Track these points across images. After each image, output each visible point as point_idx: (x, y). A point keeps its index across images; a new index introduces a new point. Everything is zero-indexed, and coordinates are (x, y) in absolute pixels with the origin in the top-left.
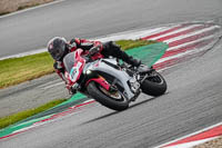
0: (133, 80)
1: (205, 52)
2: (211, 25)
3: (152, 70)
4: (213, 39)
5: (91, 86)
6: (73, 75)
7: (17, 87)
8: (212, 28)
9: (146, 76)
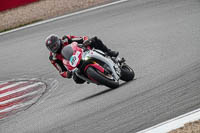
1: (30, 106)
2: (35, 81)
4: (36, 95)
6: (74, 62)
8: (36, 84)
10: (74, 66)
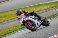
0: (39, 22)
3: (45, 19)
5: (26, 24)
7: (43, 11)
9: (43, 21)
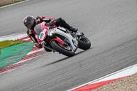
0: (75, 39)
3: (83, 34)
10: (42, 39)
